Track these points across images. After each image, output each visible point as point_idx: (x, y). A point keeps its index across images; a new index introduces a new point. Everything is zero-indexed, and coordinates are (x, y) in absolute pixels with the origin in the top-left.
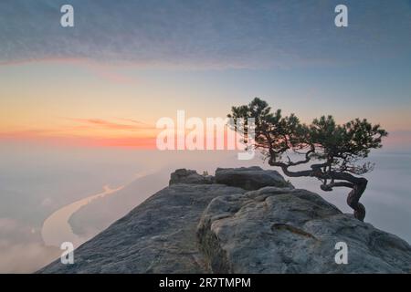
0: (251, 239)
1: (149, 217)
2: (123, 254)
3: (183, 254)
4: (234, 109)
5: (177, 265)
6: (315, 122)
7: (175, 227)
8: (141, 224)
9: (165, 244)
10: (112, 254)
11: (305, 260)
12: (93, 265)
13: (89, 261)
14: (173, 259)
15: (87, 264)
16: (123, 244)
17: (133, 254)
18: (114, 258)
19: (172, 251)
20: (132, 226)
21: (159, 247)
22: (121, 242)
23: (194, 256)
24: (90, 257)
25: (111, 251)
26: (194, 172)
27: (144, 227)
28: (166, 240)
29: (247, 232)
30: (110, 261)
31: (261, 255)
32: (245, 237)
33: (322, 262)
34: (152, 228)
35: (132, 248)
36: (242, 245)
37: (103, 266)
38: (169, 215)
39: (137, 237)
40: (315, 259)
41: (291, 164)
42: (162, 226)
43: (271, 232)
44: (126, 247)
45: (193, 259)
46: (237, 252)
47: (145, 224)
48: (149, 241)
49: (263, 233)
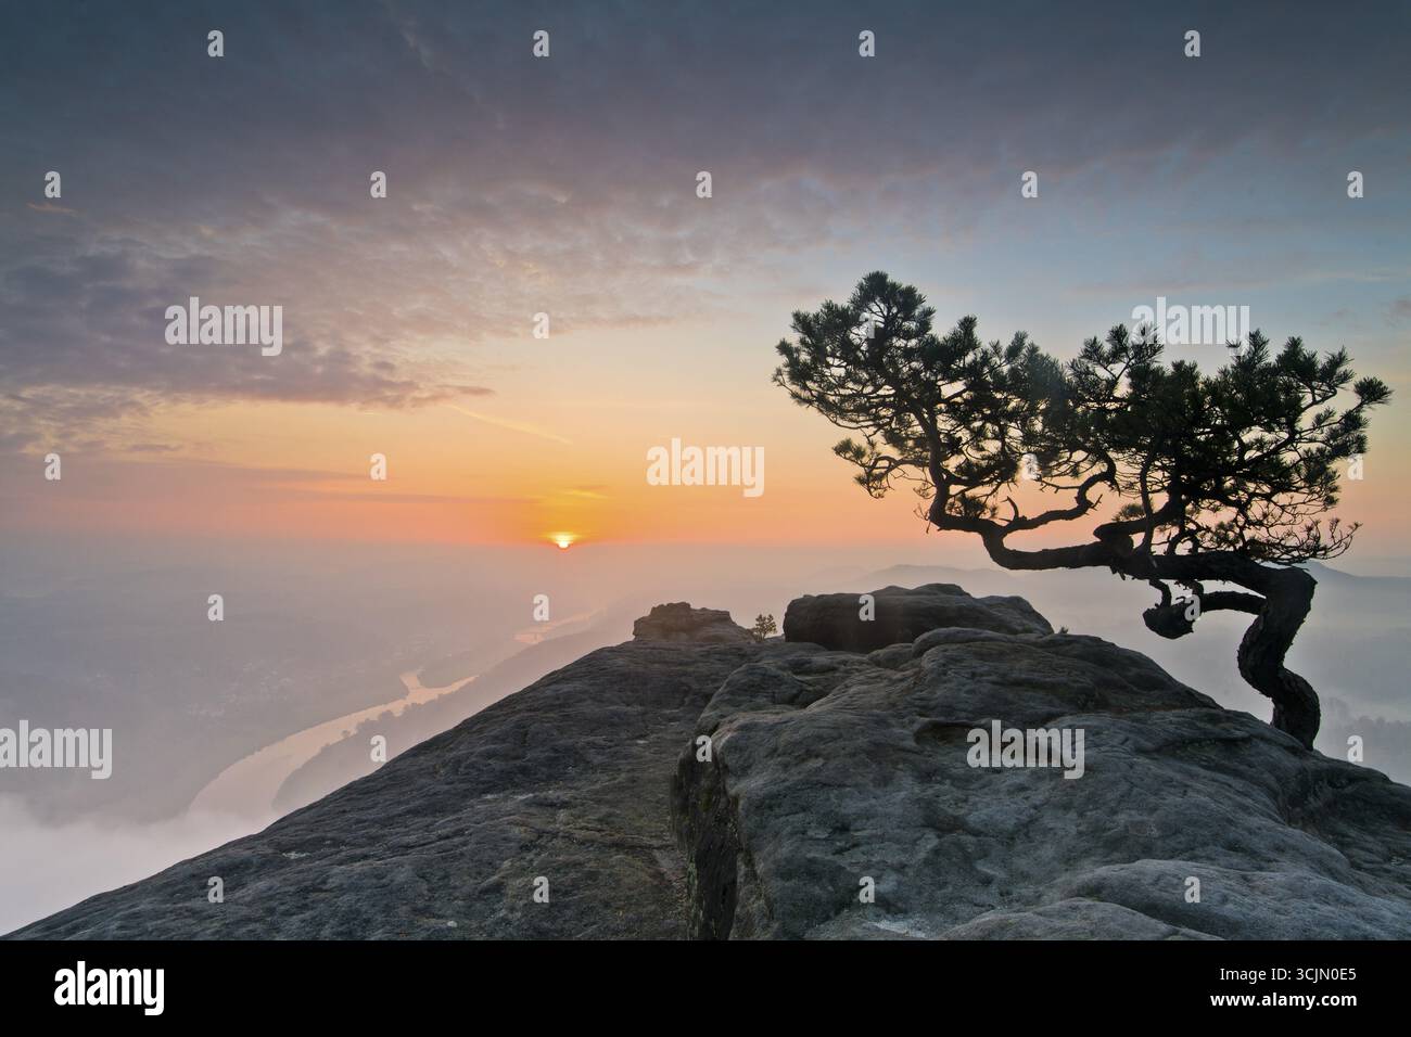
0: (827, 758)
1: (522, 736)
2: (412, 839)
3: (618, 846)
4: (802, 322)
5: (593, 875)
6: (1092, 351)
7: (604, 768)
8: (490, 755)
9: (562, 815)
10: (373, 839)
11: (1010, 824)
12: (303, 866)
13: (293, 855)
14: (579, 857)
15: (288, 862)
16: (415, 812)
17: (440, 838)
18: (378, 849)
19: (580, 834)
20: (458, 762)
21: (538, 823)
22: (412, 805)
23: (657, 854)
24: (298, 847)
25: (373, 831)
26: (723, 617)
27: (496, 764)
28: (565, 805)
29: (820, 738)
30: (365, 857)
31: (852, 806)
32: (810, 754)
33: (1073, 830)
34: (524, 770)
35: (444, 824)
36: (794, 776)
37: (337, 869)
38: (592, 732)
39: (466, 795)
40: (1048, 820)
41: (1020, 523)
42: (562, 763)
43: (911, 743)
44: (429, 820)
45: (653, 861)
46: (773, 796)
47: (505, 757)
48: (510, 805)
49: (877, 745)
